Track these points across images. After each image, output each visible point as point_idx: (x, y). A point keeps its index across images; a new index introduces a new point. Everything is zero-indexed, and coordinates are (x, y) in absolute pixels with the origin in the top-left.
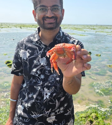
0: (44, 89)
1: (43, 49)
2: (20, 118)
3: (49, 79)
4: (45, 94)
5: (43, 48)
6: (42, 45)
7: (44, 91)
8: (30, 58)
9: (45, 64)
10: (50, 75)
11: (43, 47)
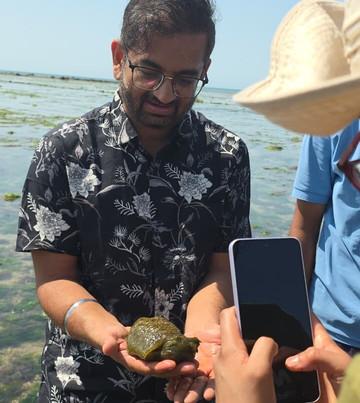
0: (153, 294)
1: (139, 168)
2: (72, 398)
3: (165, 262)
4: (157, 307)
5: (138, 162)
6: (137, 152)
7: (154, 299)
8: (101, 192)
9: (149, 216)
10: (166, 249)
11: (141, 159)
